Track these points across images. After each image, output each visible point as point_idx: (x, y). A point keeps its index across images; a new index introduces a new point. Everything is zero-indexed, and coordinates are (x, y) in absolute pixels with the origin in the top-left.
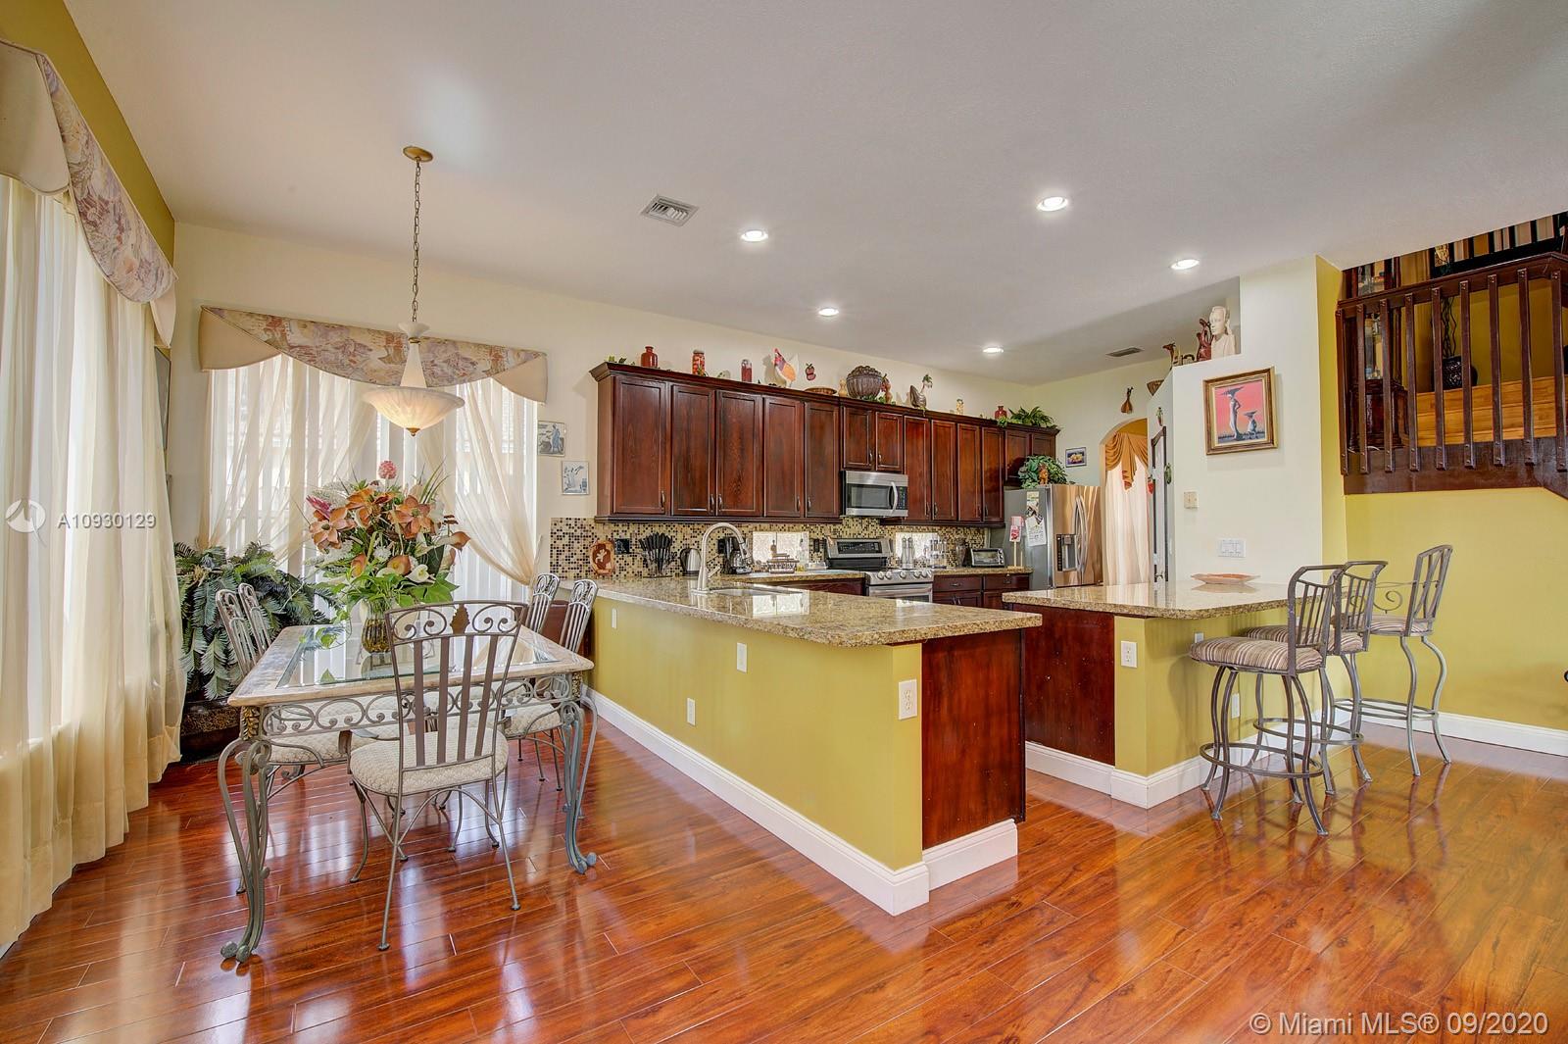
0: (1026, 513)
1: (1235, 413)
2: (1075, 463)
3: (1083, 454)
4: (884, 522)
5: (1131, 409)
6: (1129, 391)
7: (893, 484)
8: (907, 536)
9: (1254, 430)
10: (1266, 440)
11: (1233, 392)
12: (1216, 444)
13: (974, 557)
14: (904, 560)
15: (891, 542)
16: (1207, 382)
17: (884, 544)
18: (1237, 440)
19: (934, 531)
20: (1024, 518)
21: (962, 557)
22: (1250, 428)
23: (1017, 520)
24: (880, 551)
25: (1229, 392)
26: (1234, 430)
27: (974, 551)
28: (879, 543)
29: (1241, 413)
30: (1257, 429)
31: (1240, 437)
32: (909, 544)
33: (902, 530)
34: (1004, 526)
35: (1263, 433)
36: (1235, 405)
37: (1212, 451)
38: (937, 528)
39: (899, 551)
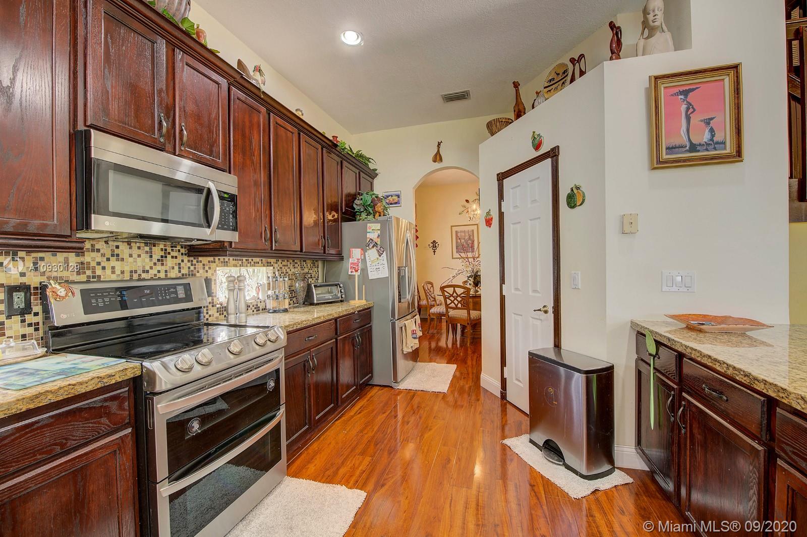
0: (366, 245)
1: (688, 119)
2: (391, 204)
3: (398, 196)
4: (196, 250)
5: (441, 160)
6: (439, 144)
7: (211, 185)
8: (234, 271)
9: (712, 140)
10: (728, 151)
11: (686, 93)
12: (665, 156)
13: (317, 294)
14: (231, 308)
15: (208, 281)
16: (656, 78)
17: (197, 286)
18: (690, 151)
19: (269, 264)
20: (364, 251)
21: (302, 296)
22: (706, 137)
23: (356, 253)
24: (188, 298)
25: (681, 93)
26: (685, 138)
27: (315, 286)
28: (187, 287)
29: (696, 119)
30: (715, 139)
31: (693, 148)
32: (236, 284)
33: (225, 264)
34: (342, 259)
35: (724, 143)
36: (688, 109)
37: (659, 163)
38: (273, 261)
39: (221, 295)
